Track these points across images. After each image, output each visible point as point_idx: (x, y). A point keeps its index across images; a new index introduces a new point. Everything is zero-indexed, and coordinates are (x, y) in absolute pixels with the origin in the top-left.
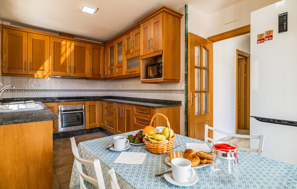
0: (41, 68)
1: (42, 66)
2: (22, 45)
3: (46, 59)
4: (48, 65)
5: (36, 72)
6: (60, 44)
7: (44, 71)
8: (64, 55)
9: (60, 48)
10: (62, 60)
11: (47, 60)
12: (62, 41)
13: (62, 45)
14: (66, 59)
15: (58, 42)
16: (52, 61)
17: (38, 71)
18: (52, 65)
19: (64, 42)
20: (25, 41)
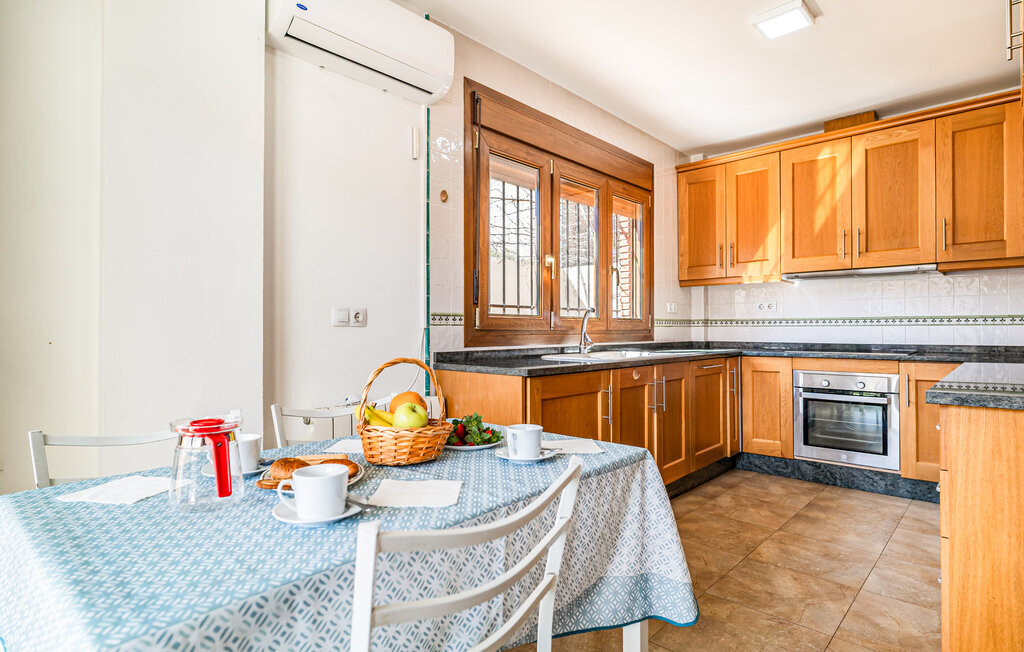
0: (759, 255)
1: (761, 249)
2: (714, 201)
3: (770, 224)
4: (776, 240)
5: (745, 268)
6: (814, 162)
7: (765, 263)
8: (828, 197)
9: (812, 177)
10: (821, 216)
11: (773, 226)
12: (818, 152)
13: (820, 165)
14: (834, 210)
15: (806, 158)
16: (786, 227)
17: (750, 264)
18: (786, 238)
19: (825, 154)
20: (719, 188)
